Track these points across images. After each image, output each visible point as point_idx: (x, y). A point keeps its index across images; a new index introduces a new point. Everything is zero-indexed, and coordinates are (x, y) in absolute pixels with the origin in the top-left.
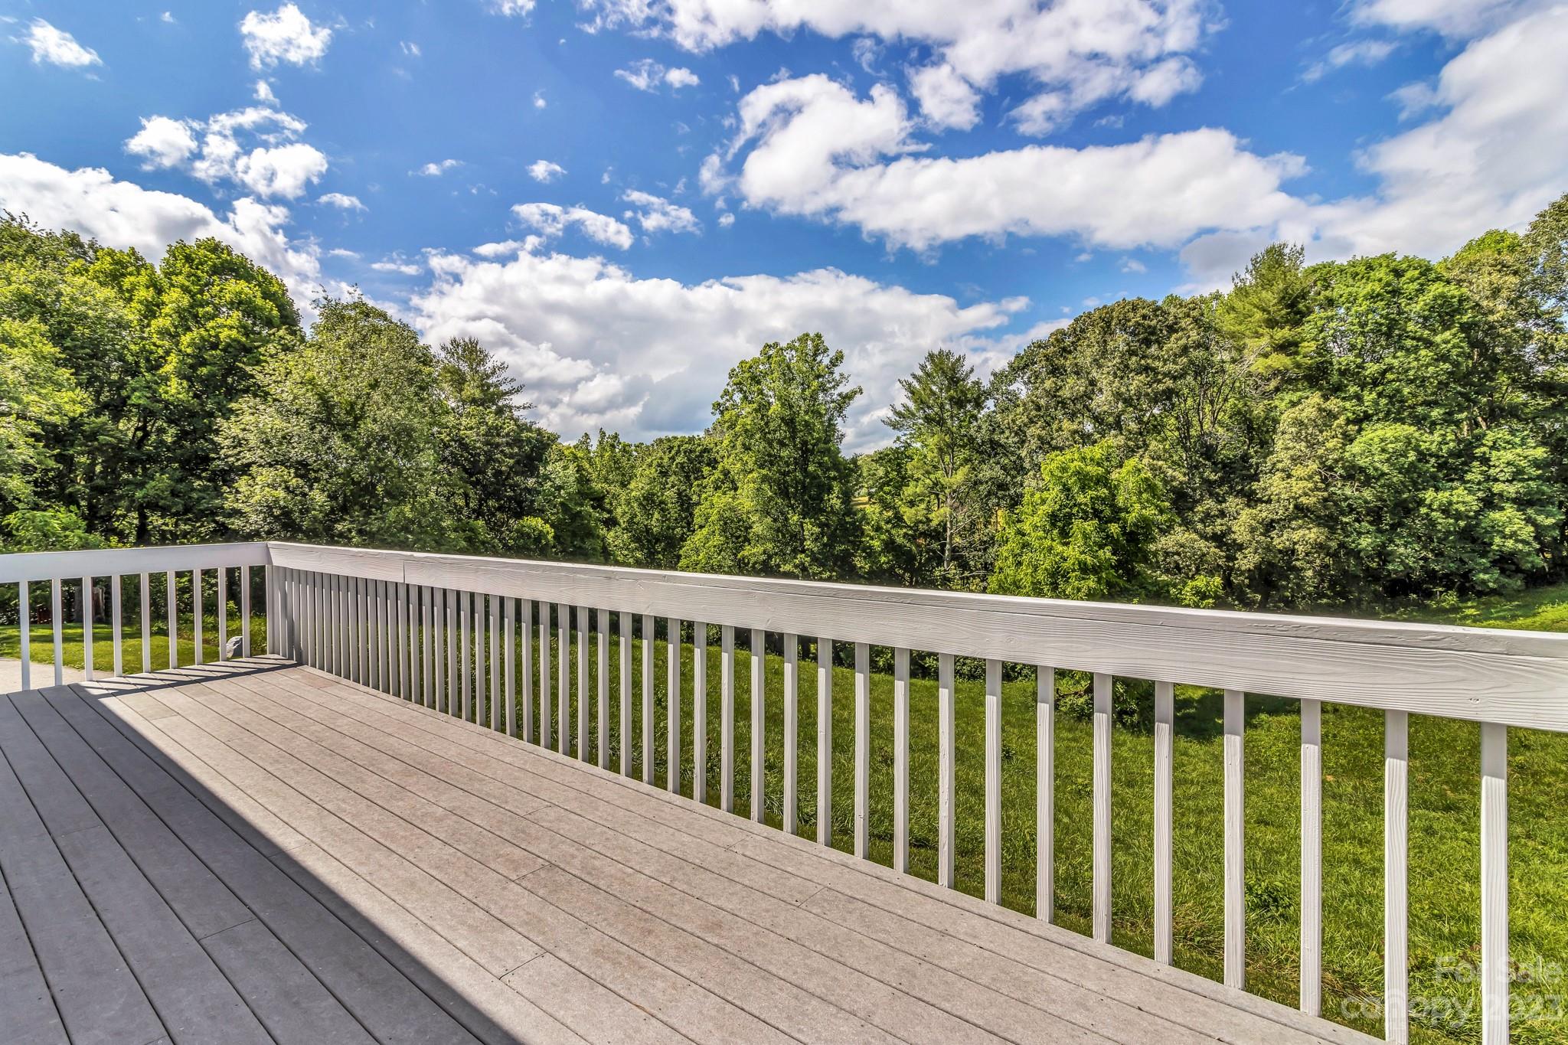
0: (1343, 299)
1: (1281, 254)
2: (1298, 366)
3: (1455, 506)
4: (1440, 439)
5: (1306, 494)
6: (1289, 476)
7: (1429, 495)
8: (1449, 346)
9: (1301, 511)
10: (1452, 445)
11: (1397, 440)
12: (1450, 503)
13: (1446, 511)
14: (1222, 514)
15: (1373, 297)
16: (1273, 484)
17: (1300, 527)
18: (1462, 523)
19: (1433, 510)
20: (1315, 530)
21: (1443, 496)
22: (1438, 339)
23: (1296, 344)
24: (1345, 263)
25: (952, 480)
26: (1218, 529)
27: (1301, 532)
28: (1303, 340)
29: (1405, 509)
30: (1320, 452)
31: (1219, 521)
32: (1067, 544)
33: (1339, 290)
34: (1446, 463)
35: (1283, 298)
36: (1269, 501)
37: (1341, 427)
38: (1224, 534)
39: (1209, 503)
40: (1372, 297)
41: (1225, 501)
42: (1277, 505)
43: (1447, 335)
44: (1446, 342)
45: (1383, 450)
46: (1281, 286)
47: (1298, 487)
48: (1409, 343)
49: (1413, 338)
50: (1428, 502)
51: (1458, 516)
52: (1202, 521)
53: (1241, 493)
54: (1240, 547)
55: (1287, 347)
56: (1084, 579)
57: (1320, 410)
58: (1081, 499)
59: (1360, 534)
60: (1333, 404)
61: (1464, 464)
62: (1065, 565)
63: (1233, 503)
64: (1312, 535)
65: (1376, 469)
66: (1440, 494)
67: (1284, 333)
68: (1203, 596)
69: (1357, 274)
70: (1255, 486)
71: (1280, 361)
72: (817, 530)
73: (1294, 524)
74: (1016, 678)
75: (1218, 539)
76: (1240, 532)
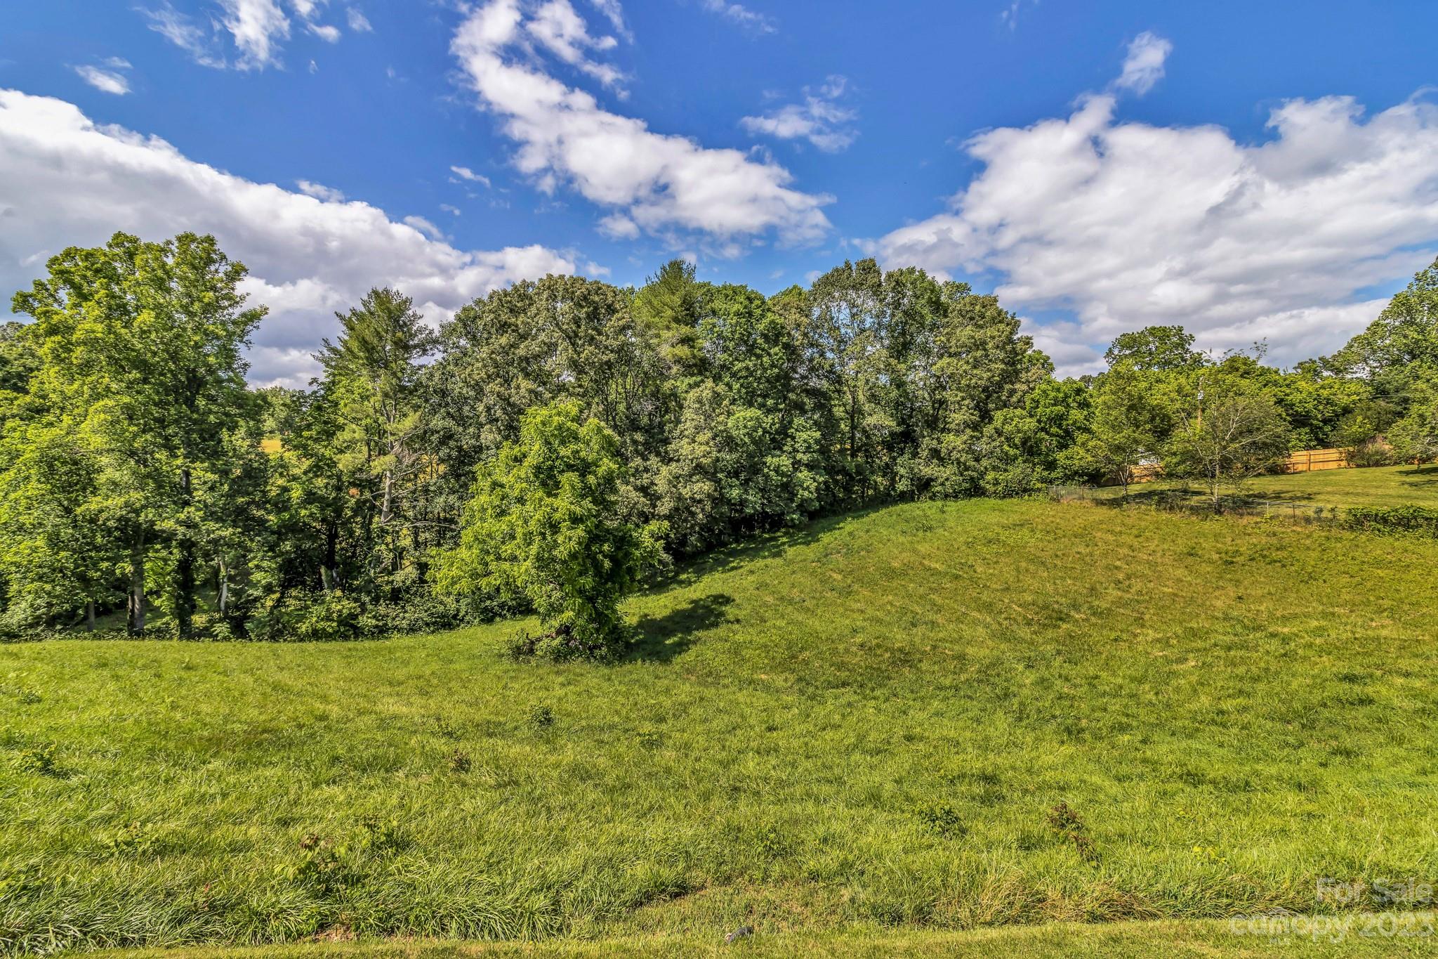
0: (722, 312)
1: (681, 269)
2: (694, 357)
3: (783, 468)
4: (772, 421)
5: (704, 456)
6: (694, 442)
7: (769, 459)
8: (778, 357)
9: (699, 469)
10: (777, 425)
11: (752, 419)
12: (779, 465)
13: (777, 471)
14: (646, 470)
15: (738, 314)
16: (683, 447)
17: (698, 481)
18: (785, 480)
19: (771, 470)
20: (709, 483)
21: (776, 460)
22: (772, 351)
23: (693, 340)
24: (721, 286)
25: (400, 427)
26: (645, 482)
27: (700, 485)
28: (698, 338)
29: (755, 469)
30: (713, 425)
31: (645, 475)
32: (556, 496)
33: (718, 304)
34: (774, 438)
35: (684, 302)
36: (678, 461)
37: (727, 407)
38: (648, 488)
39: (638, 461)
41: (648, 459)
42: (683, 463)
43: (777, 348)
44: (776, 354)
45: (745, 427)
46: (683, 292)
47: (700, 450)
48: (758, 351)
49: (760, 349)
50: (768, 464)
51: (783, 475)
52: (634, 475)
53: (658, 454)
54: (659, 498)
55: (687, 341)
56: (573, 528)
57: (715, 393)
58: (563, 452)
59: (731, 487)
60: (721, 388)
61: (782, 439)
62: (557, 516)
63: (654, 461)
64: (707, 487)
65: (741, 440)
66: (774, 459)
67: (685, 330)
69: (728, 295)
70: (669, 448)
71: (683, 351)
72: (211, 477)
73: (694, 477)
74: (458, 625)
75: (643, 490)
76: (661, 486)
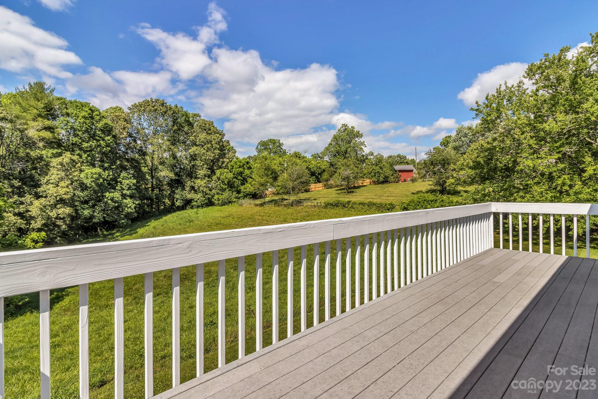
0: (73, 115)
1: (44, 88)
2: (54, 138)
3: (115, 199)
4: (108, 174)
5: (65, 194)
6: (58, 186)
7: (107, 194)
8: (110, 142)
9: (62, 201)
10: (111, 176)
11: (96, 173)
12: (113, 197)
13: (112, 200)
14: (22, 203)
16: (49, 189)
17: (61, 207)
18: (117, 204)
19: (108, 200)
20: (69, 208)
21: (111, 195)
22: (106, 138)
23: (53, 129)
24: (73, 100)
26: (22, 210)
28: (57, 128)
29: (98, 200)
30: (70, 177)
31: (21, 206)
33: (71, 110)
34: (109, 183)
35: (46, 107)
36: (46, 197)
37: (79, 167)
38: (24, 213)
40: (85, 118)
41: (23, 197)
42: (50, 198)
43: (109, 138)
44: (109, 140)
45: (92, 177)
46: (46, 101)
47: (62, 191)
48: (97, 138)
49: (99, 137)
50: (107, 197)
51: (116, 202)
54: (33, 219)
55: (49, 129)
57: (71, 159)
59: (83, 209)
60: (75, 157)
61: (115, 183)
63: (27, 198)
64: (67, 211)
65: (90, 184)
66: (111, 194)
67: (47, 123)
68: (36, 242)
69: (78, 106)
70: (39, 190)
71: (47, 135)
73: (58, 206)
76: (34, 212)
